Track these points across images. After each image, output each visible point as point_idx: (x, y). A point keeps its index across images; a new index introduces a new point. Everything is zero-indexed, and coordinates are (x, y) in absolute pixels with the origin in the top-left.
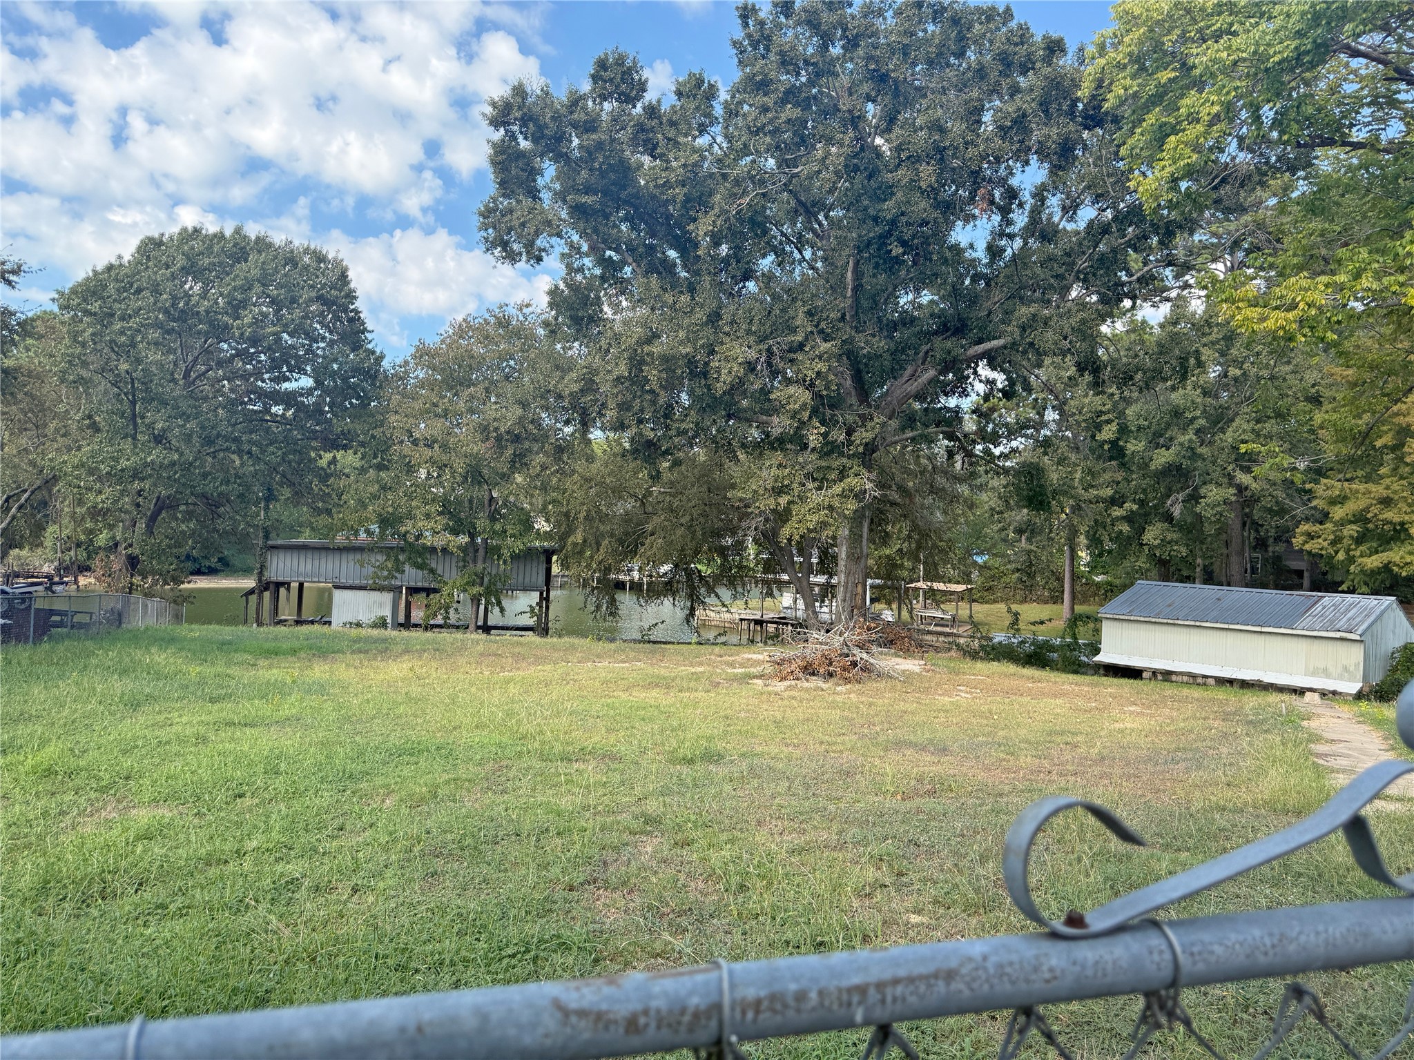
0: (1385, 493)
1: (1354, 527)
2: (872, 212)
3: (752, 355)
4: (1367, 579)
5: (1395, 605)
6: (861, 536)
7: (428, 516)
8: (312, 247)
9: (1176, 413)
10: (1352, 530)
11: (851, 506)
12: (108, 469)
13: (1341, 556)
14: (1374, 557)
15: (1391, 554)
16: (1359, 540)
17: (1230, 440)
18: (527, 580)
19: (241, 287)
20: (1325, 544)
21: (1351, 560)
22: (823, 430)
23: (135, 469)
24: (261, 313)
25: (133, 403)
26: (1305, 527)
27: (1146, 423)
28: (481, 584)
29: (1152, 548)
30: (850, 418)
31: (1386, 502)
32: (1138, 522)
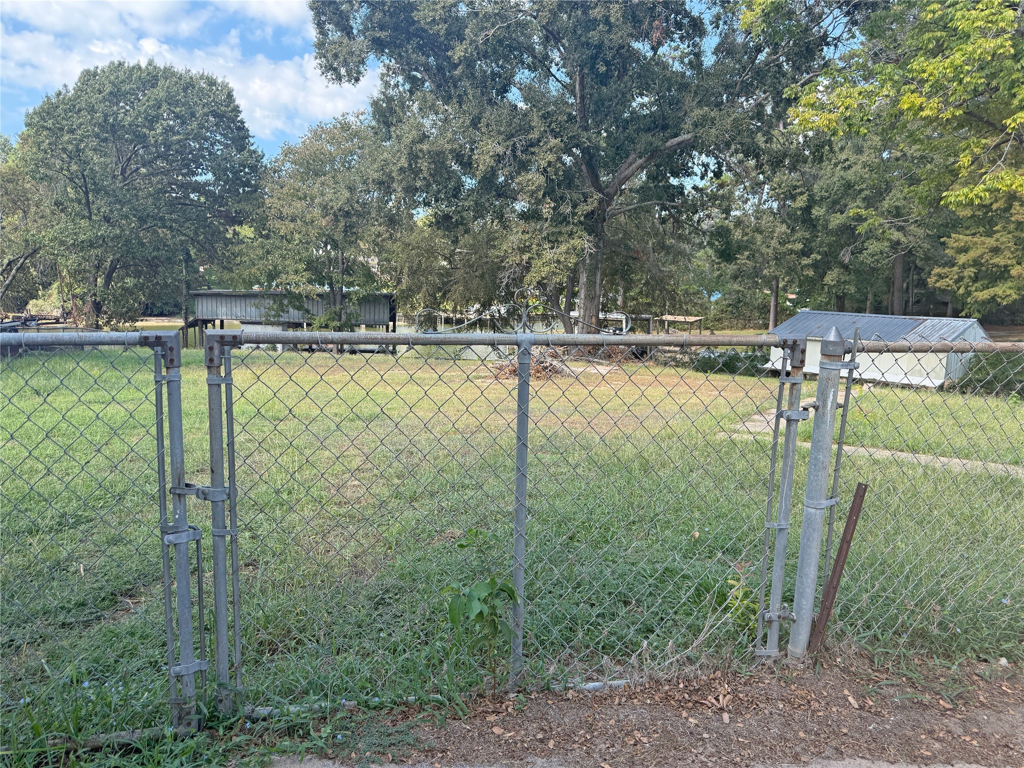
0: (995, 244)
1: (972, 269)
2: (583, 39)
3: (500, 150)
4: (980, 308)
5: (976, 325)
6: (595, 282)
7: (296, 272)
8: (206, 74)
9: (849, 185)
10: (970, 272)
11: (573, 260)
12: (72, 241)
13: (961, 291)
14: (984, 292)
15: (996, 289)
16: (976, 279)
17: (886, 206)
18: (377, 317)
19: (154, 106)
20: (951, 282)
21: (969, 293)
22: (552, 205)
23: (90, 241)
24: (168, 125)
25: (86, 193)
26: (937, 270)
27: (827, 194)
28: (340, 320)
29: (830, 287)
30: (575, 196)
31: (996, 251)
32: (821, 268)
